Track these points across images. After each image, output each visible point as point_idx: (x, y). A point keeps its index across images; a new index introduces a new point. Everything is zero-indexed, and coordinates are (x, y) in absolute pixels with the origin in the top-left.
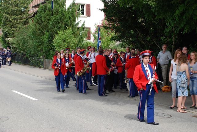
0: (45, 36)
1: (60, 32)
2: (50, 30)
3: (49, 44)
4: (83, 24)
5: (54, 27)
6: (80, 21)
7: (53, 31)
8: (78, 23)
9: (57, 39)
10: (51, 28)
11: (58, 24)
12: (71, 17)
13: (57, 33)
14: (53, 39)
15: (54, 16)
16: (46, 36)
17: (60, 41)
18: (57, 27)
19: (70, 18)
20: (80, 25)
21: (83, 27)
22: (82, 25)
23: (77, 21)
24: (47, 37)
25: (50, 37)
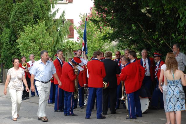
0: (3, 34)
1: (27, 28)
2: (11, 25)
3: (10, 47)
4: (63, 15)
5: (19, 20)
6: (58, 10)
7: (17, 26)
8: (54, 14)
9: (23, 38)
10: (13, 23)
11: (24, 16)
12: (44, 5)
13: (23, 30)
14: (17, 38)
15: (17, 3)
16: (6, 33)
17: (27, 41)
18: (22, 20)
19: (41, 6)
20: (57, 17)
21: (63, 19)
22: (61, 17)
23: (53, 11)
24: (7, 35)
25: (11, 36)
